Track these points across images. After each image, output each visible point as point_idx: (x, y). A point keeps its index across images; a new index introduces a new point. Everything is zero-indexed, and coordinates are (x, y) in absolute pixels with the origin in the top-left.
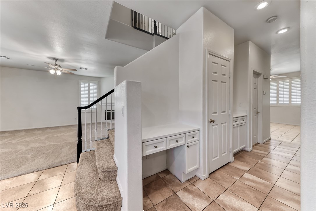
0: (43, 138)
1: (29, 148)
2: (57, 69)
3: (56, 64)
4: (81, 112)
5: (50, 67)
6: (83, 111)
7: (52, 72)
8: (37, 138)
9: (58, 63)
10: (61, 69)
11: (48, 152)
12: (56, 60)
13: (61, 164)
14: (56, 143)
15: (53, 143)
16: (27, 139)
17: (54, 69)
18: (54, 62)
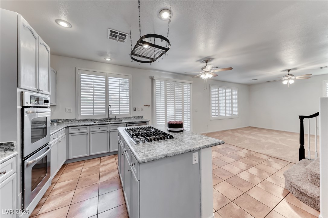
0: (278, 138)
1: (266, 141)
2: (289, 79)
3: (288, 74)
4: (304, 120)
5: (283, 79)
6: (305, 120)
7: (285, 82)
8: (273, 137)
9: (290, 72)
10: (293, 78)
11: (278, 148)
12: (289, 71)
13: (285, 160)
14: (286, 145)
15: (284, 144)
16: (267, 136)
17: (287, 80)
18: (287, 73)
